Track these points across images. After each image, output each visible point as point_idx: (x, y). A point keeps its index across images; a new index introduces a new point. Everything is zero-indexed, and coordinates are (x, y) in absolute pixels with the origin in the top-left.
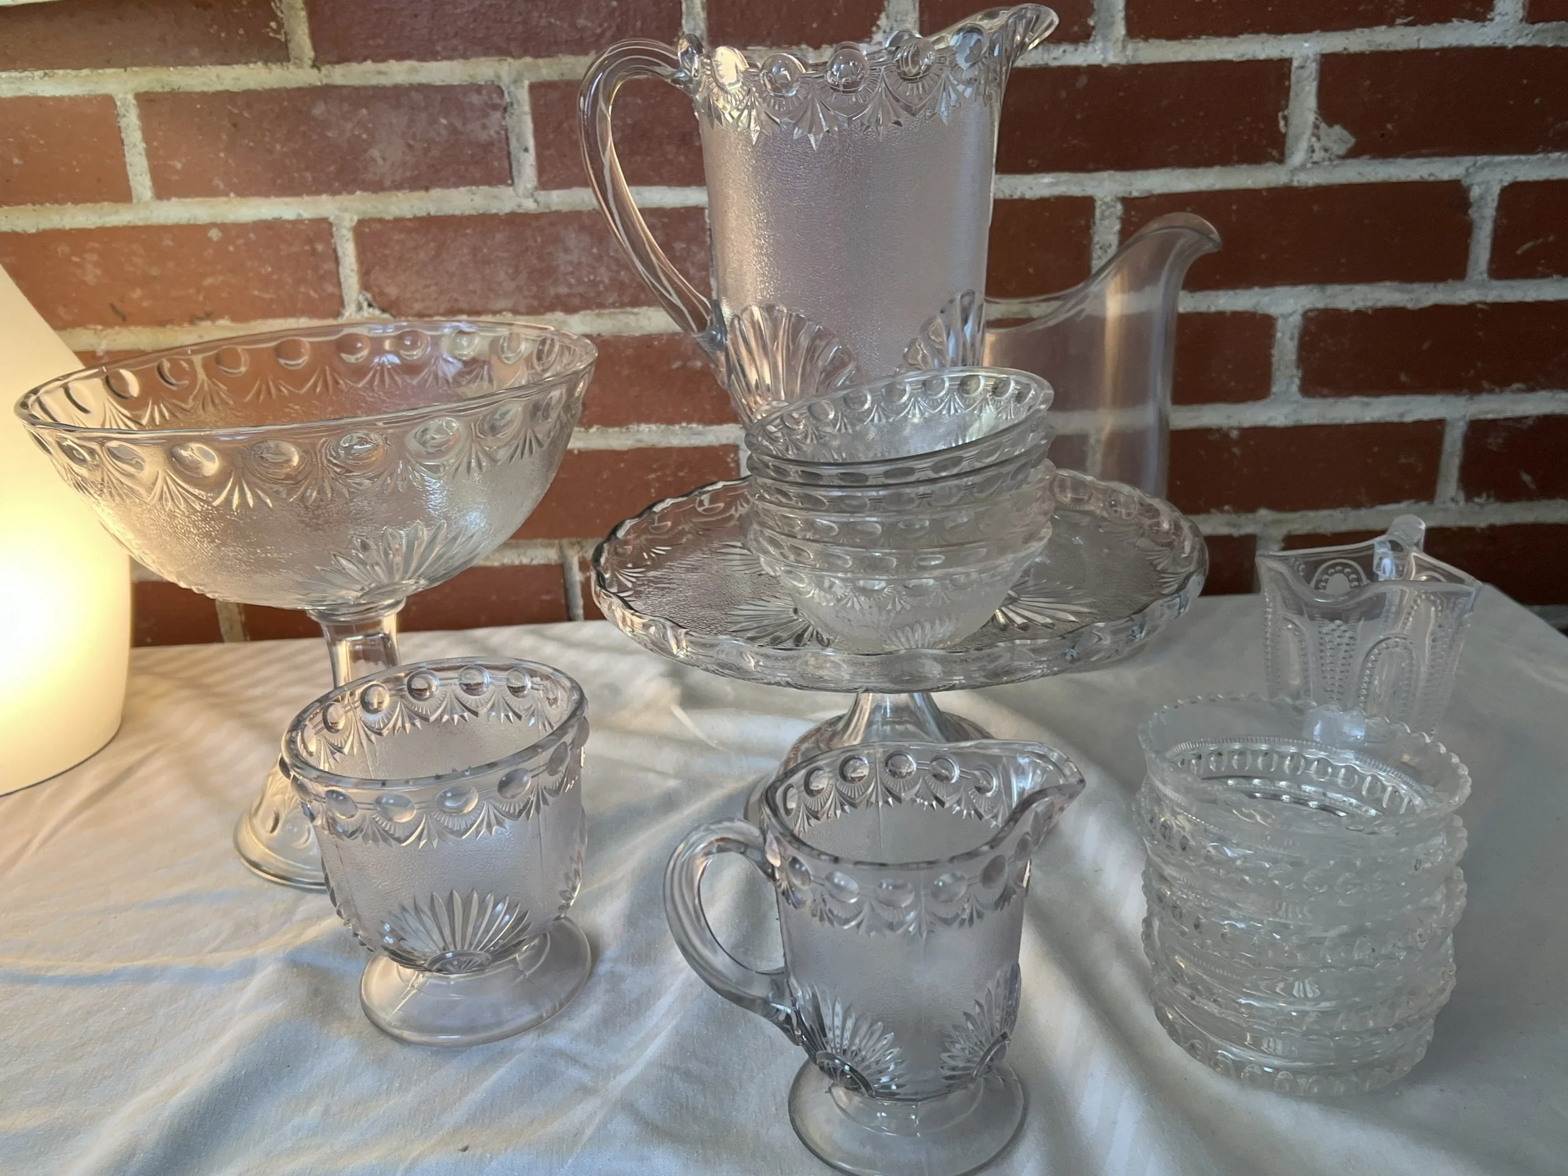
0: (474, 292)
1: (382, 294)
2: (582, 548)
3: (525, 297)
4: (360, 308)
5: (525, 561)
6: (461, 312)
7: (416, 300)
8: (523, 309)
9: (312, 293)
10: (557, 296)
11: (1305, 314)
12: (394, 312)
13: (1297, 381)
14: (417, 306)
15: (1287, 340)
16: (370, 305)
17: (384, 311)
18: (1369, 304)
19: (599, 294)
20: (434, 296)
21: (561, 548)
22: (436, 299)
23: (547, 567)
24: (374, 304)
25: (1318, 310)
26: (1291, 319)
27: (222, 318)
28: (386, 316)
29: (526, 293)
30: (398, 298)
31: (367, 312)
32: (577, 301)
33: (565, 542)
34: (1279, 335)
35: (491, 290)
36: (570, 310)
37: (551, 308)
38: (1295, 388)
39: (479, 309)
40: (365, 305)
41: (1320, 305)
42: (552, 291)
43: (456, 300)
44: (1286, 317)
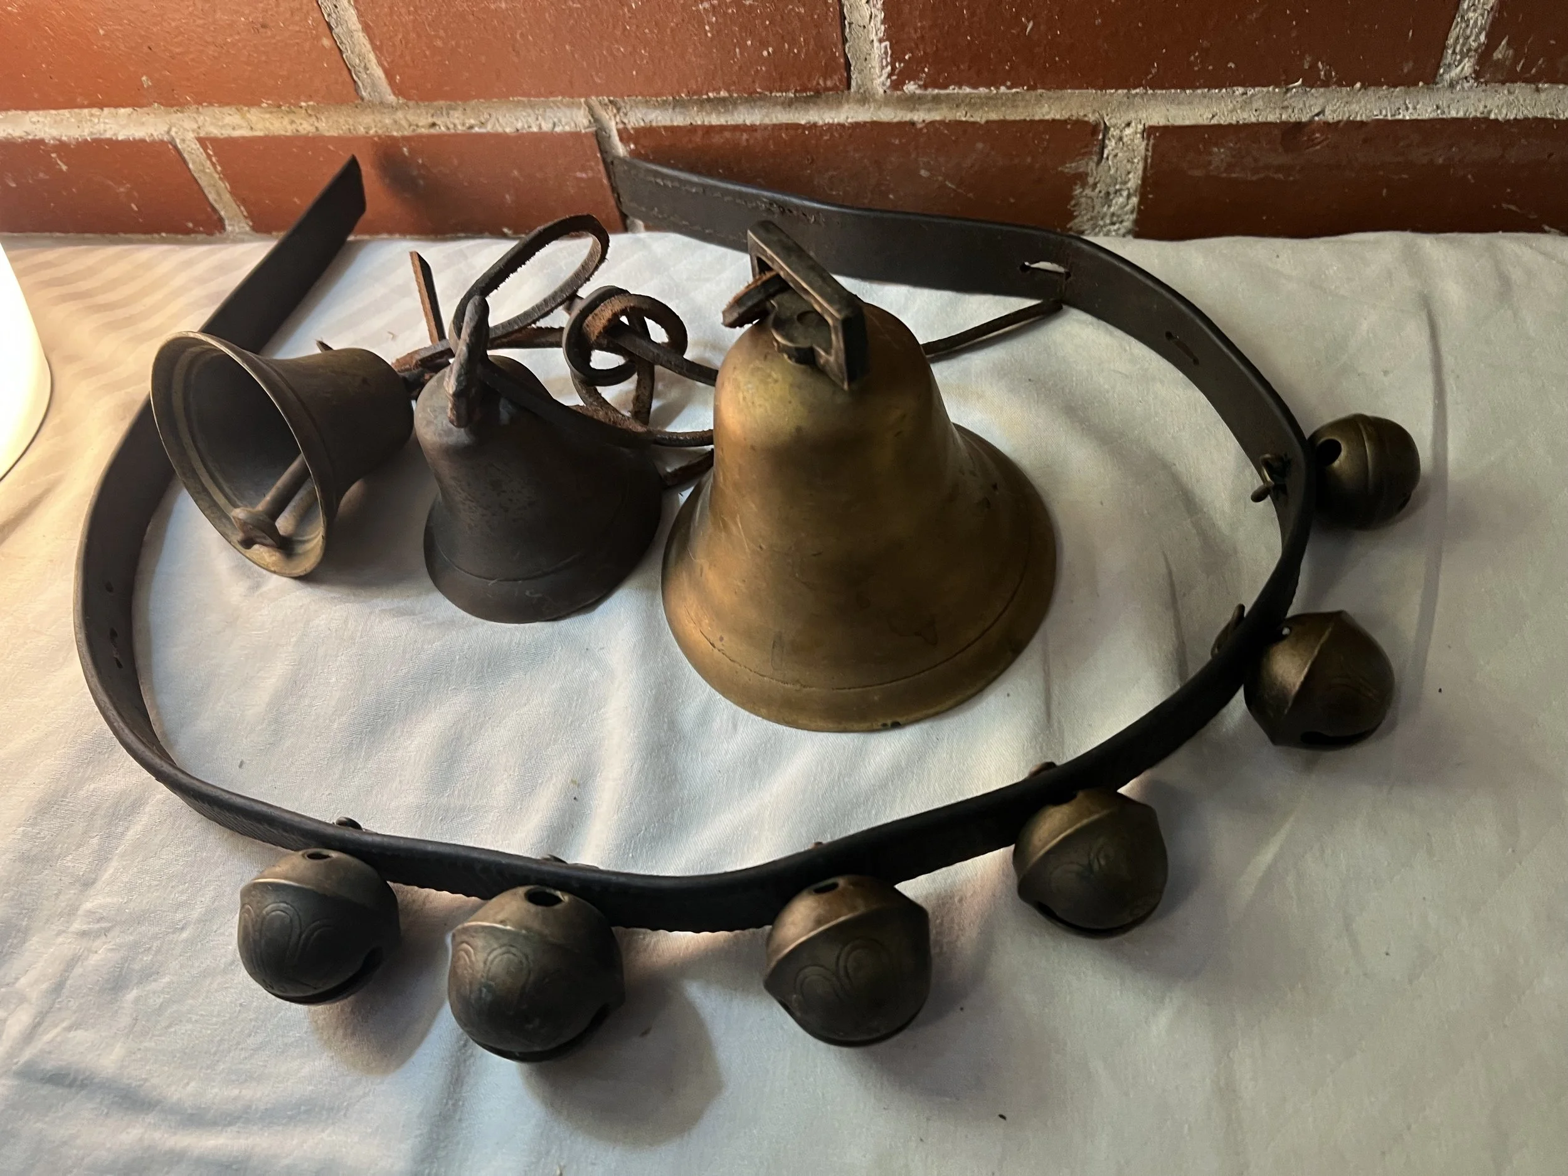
2: (618, 110)
5: (546, 127)
21: (591, 110)
23: (576, 136)
33: (594, 100)
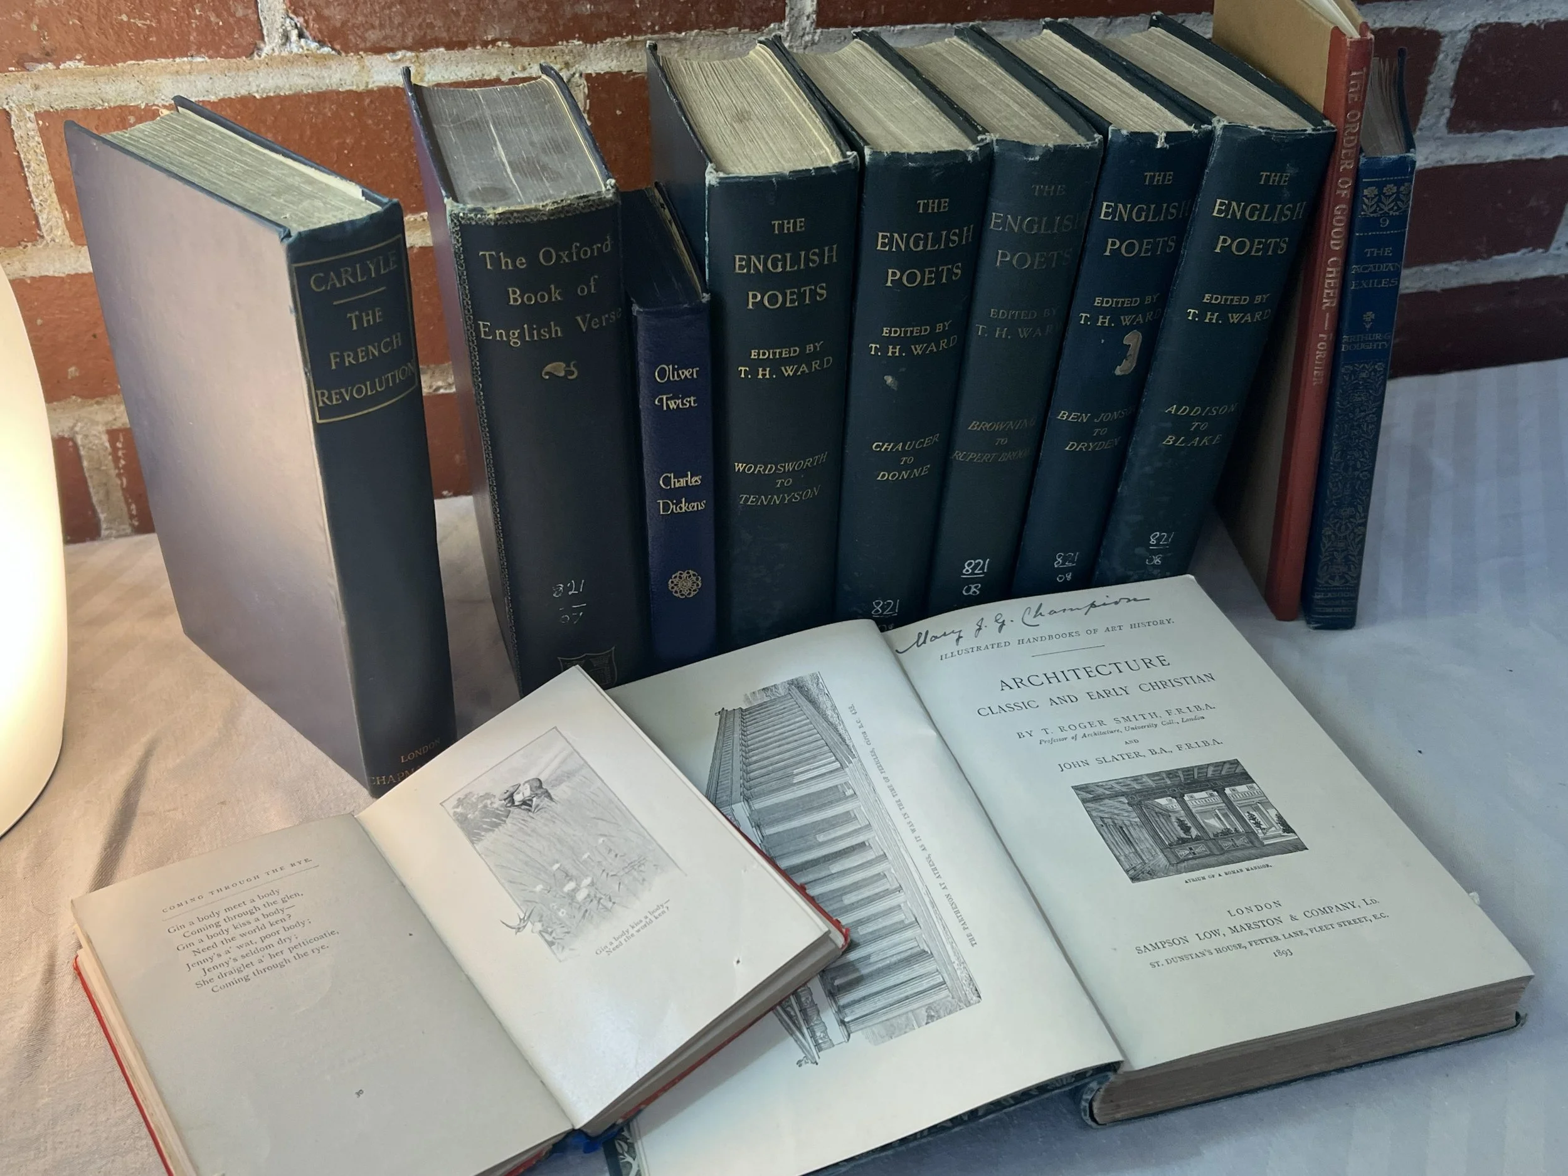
0: (457, 13)
1: (320, 17)
3: (530, 20)
4: (286, 37)
6: (436, 43)
7: (373, 27)
8: (526, 38)
9: (213, 19)
10: (576, 17)
11: (1475, 32)
12: (338, 47)
13: (1447, 113)
14: (373, 36)
15: (1448, 62)
16: (301, 35)
17: (322, 43)
18: (1543, 17)
19: (634, 13)
20: (397, 20)
22: (401, 25)
24: (307, 33)
25: (1490, 24)
26: (1460, 36)
27: (71, 58)
28: (326, 50)
29: (532, 13)
30: (344, 23)
31: (296, 46)
32: (602, 25)
34: (1441, 57)
35: (482, 10)
36: (592, 38)
37: (567, 37)
38: (1443, 120)
39: (463, 38)
40: (294, 34)
41: (1493, 19)
42: (568, 10)
43: (431, 26)
44: (1453, 34)
